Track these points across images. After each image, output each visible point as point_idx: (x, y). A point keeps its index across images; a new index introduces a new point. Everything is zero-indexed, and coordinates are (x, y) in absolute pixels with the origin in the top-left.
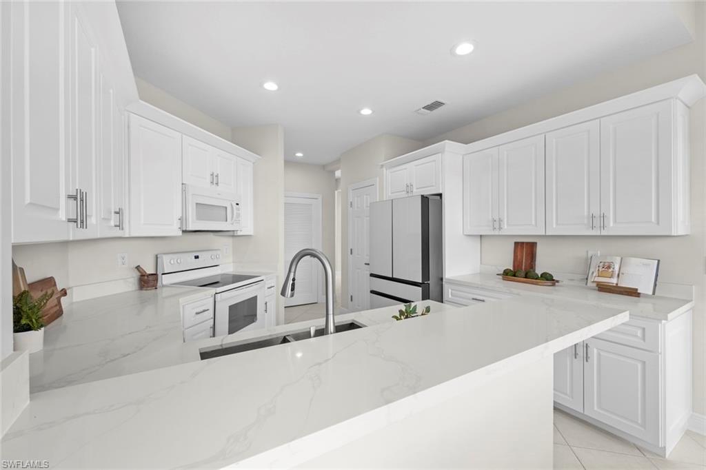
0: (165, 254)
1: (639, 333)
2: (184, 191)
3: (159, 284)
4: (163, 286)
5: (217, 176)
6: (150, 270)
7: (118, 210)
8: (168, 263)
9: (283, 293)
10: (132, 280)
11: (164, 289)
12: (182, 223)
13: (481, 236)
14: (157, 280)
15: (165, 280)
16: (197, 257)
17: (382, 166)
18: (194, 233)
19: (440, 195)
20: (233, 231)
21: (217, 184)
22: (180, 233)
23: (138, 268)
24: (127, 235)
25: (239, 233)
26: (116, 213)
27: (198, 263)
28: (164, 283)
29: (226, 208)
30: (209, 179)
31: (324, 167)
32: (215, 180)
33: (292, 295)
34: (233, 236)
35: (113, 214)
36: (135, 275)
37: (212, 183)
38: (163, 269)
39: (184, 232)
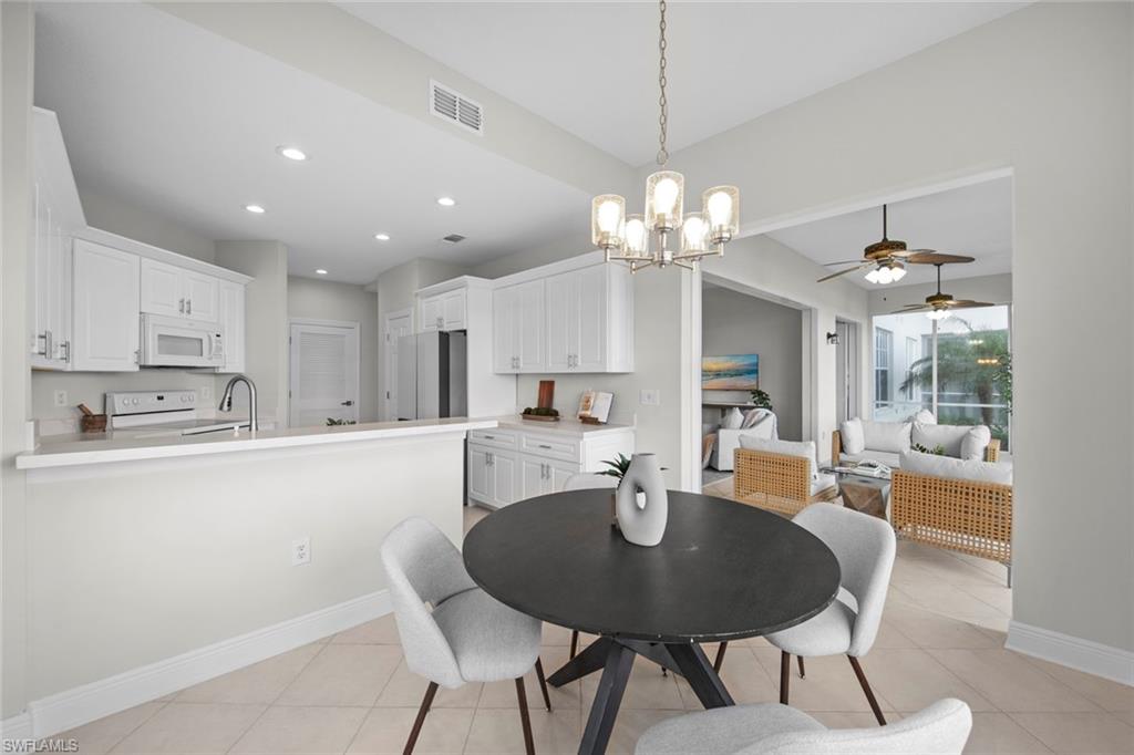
0: (117, 393)
1: (572, 450)
2: (142, 321)
3: (108, 427)
4: (114, 429)
5: (189, 303)
6: (96, 410)
7: (43, 334)
8: (120, 403)
9: (221, 408)
10: (72, 421)
11: (115, 433)
12: (139, 357)
13: (517, 375)
14: (106, 421)
15: (117, 422)
16: (160, 398)
17: (417, 295)
18: (156, 370)
19: (465, 332)
20: (214, 368)
21: (189, 312)
22: (137, 369)
23: (81, 407)
24: (69, 369)
25: (221, 371)
26: (41, 337)
27: (161, 405)
28: (115, 426)
29: (201, 340)
30: (177, 307)
31: (361, 287)
32: (186, 307)
33: (229, 410)
34: (216, 374)
35: (37, 339)
36: (76, 416)
37: (182, 311)
38: (114, 409)
39: (143, 367)
